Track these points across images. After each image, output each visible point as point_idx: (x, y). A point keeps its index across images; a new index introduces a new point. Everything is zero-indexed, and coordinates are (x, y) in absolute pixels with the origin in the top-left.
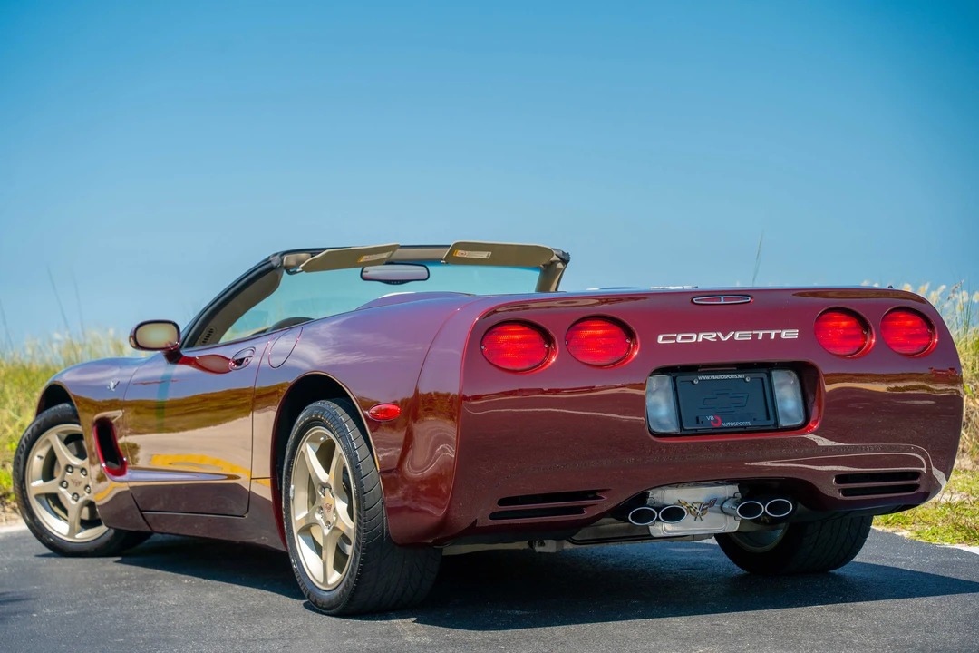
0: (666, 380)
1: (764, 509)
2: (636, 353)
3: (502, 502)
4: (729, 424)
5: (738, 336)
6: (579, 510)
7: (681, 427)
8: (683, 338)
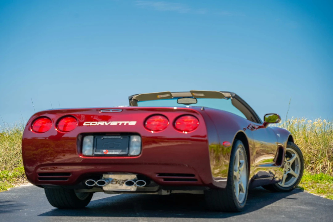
0: (92, 137)
1: (135, 183)
4: (110, 153)
5: (112, 123)
7: (93, 153)
8: (92, 124)
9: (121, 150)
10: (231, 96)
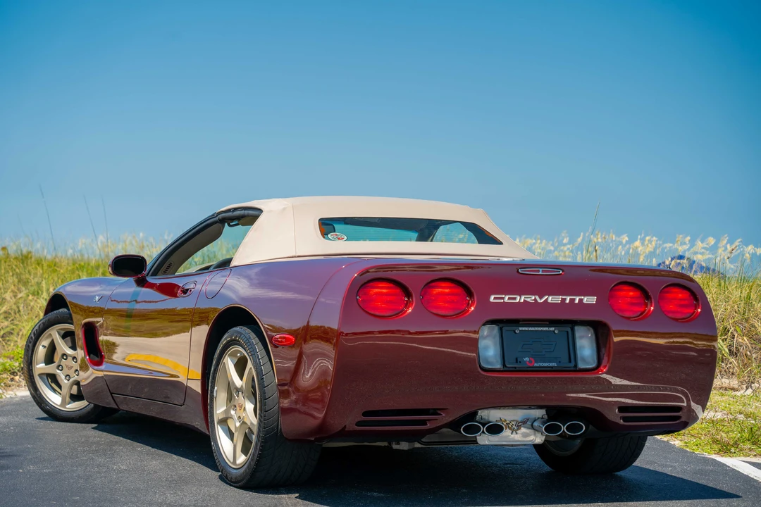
0: (495, 329)
1: (564, 428)
2: (473, 308)
3: (366, 414)
4: (540, 364)
5: (550, 299)
6: (424, 422)
7: (504, 365)
8: (509, 299)
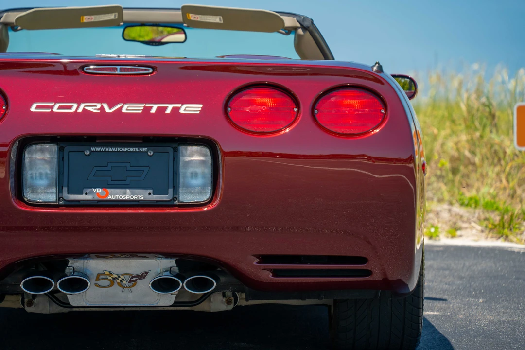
0: (52, 150)
1: (182, 285)
5: (126, 108)
7: (60, 197)
9: (151, 191)
10: (299, 25)
